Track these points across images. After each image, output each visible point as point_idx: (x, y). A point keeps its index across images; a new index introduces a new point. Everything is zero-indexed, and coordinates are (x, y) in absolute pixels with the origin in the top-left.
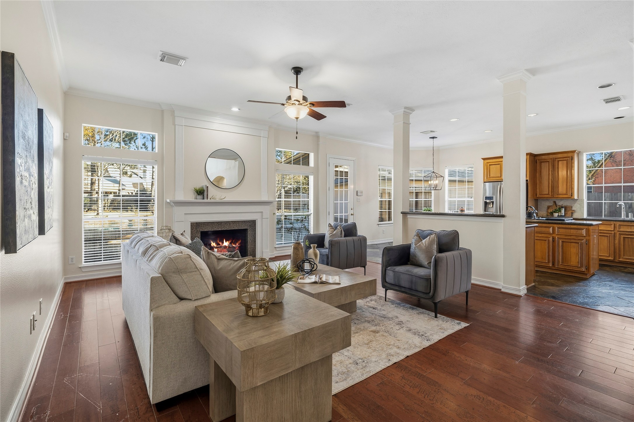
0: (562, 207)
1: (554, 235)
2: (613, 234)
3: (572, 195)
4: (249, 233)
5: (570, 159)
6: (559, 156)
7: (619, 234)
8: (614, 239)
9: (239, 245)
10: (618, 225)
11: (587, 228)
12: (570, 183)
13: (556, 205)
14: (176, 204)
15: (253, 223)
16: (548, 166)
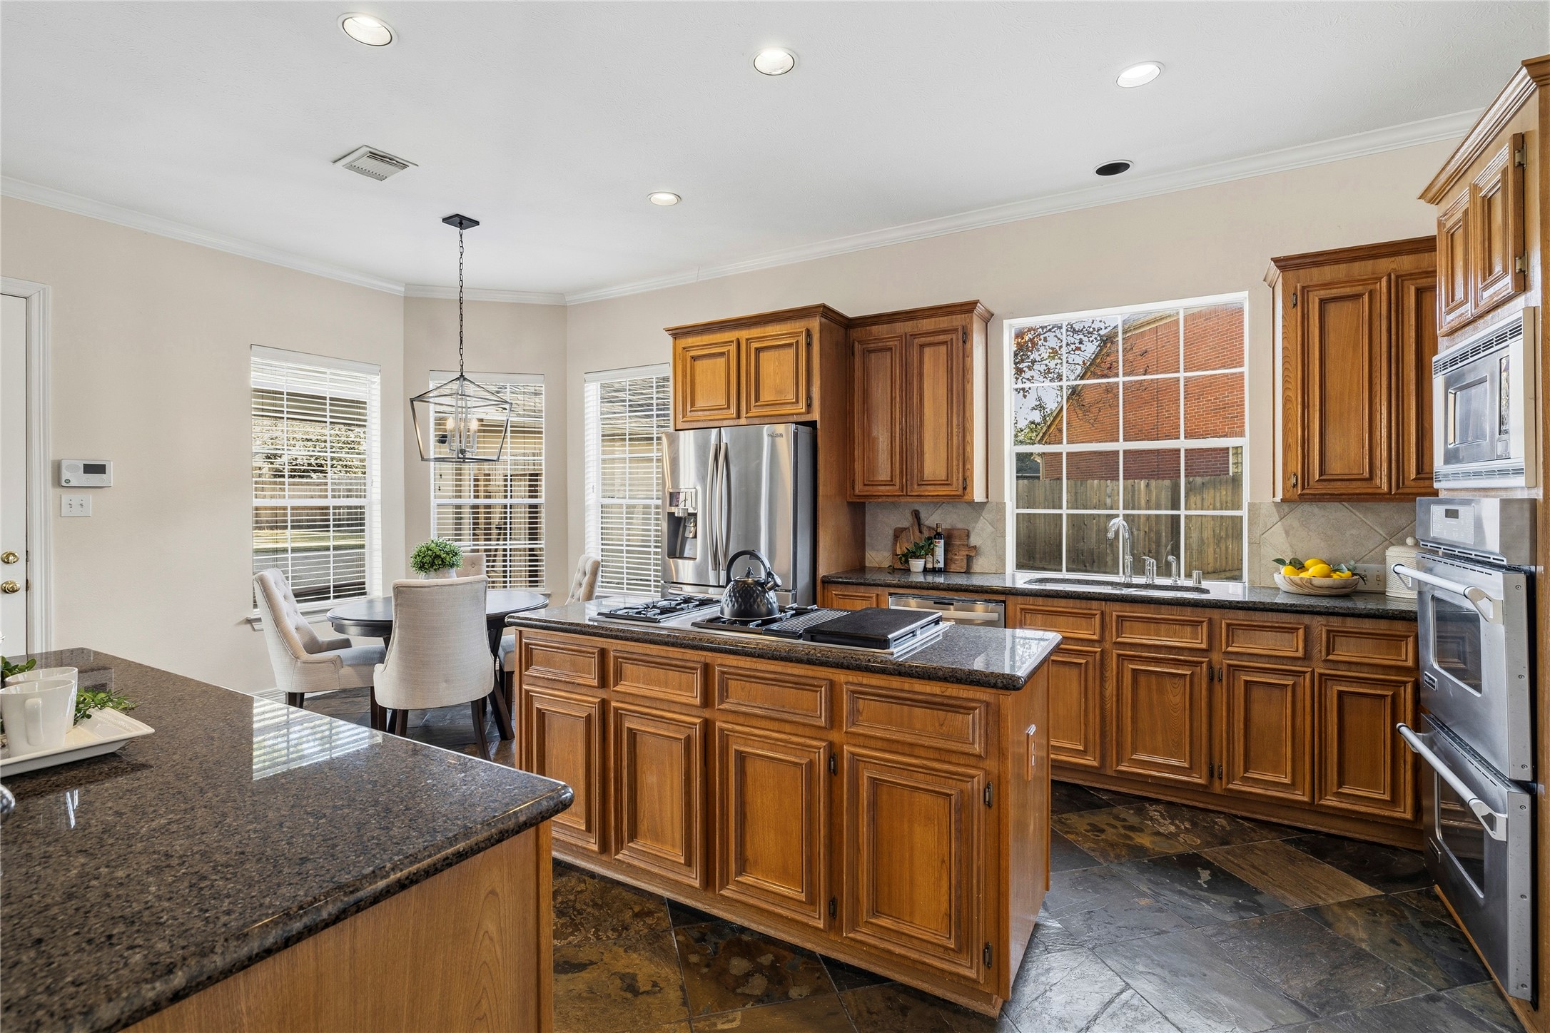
0: (938, 536)
1: (835, 736)
2: (1098, 655)
3: (965, 488)
5: (957, 339)
6: (927, 324)
7: (1119, 655)
8: (1103, 679)
10: (1114, 617)
11: (988, 704)
12: (958, 436)
13: (919, 525)
16: (889, 365)
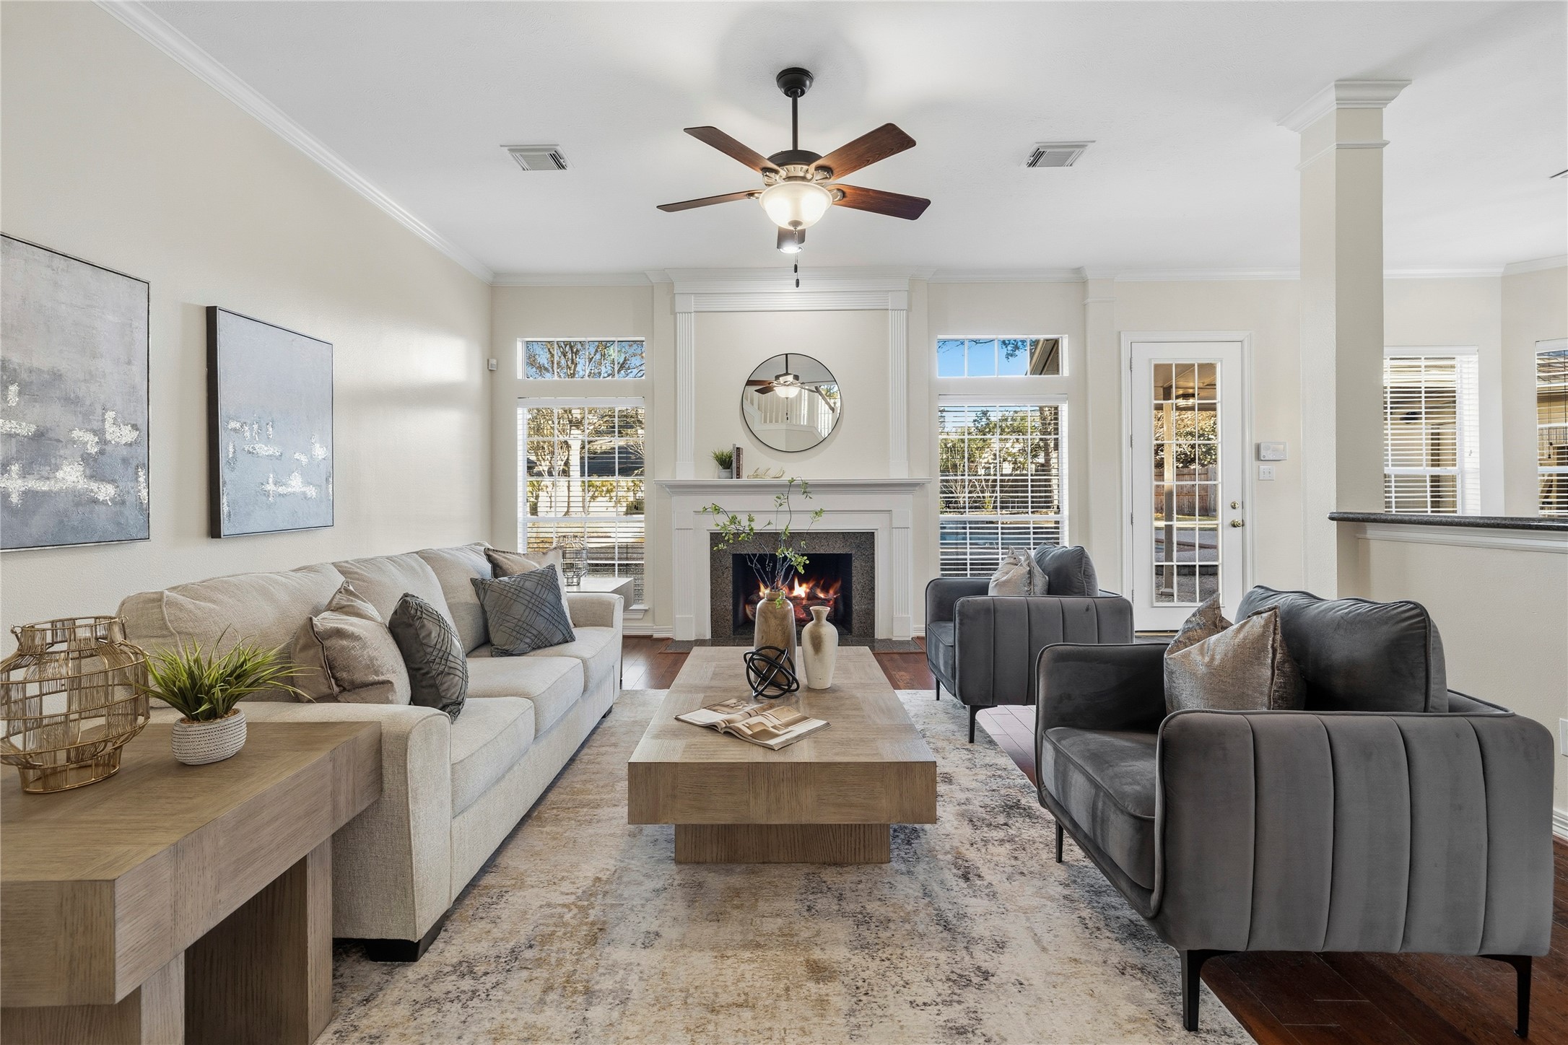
4: (857, 565)
9: (835, 593)
14: (674, 490)
15: (866, 540)
